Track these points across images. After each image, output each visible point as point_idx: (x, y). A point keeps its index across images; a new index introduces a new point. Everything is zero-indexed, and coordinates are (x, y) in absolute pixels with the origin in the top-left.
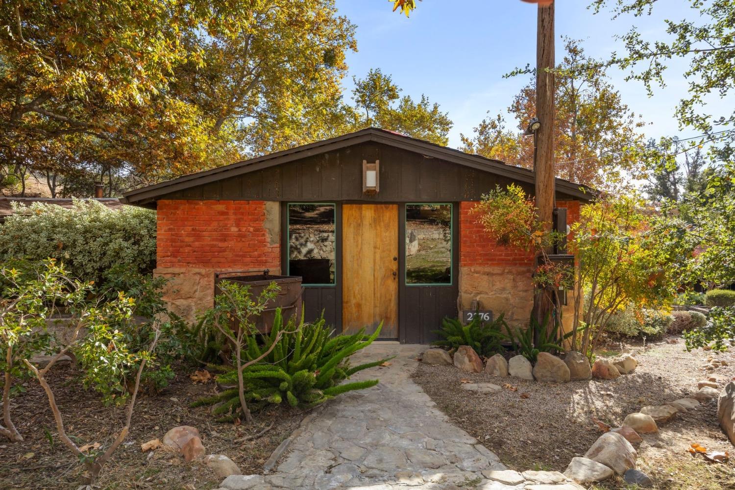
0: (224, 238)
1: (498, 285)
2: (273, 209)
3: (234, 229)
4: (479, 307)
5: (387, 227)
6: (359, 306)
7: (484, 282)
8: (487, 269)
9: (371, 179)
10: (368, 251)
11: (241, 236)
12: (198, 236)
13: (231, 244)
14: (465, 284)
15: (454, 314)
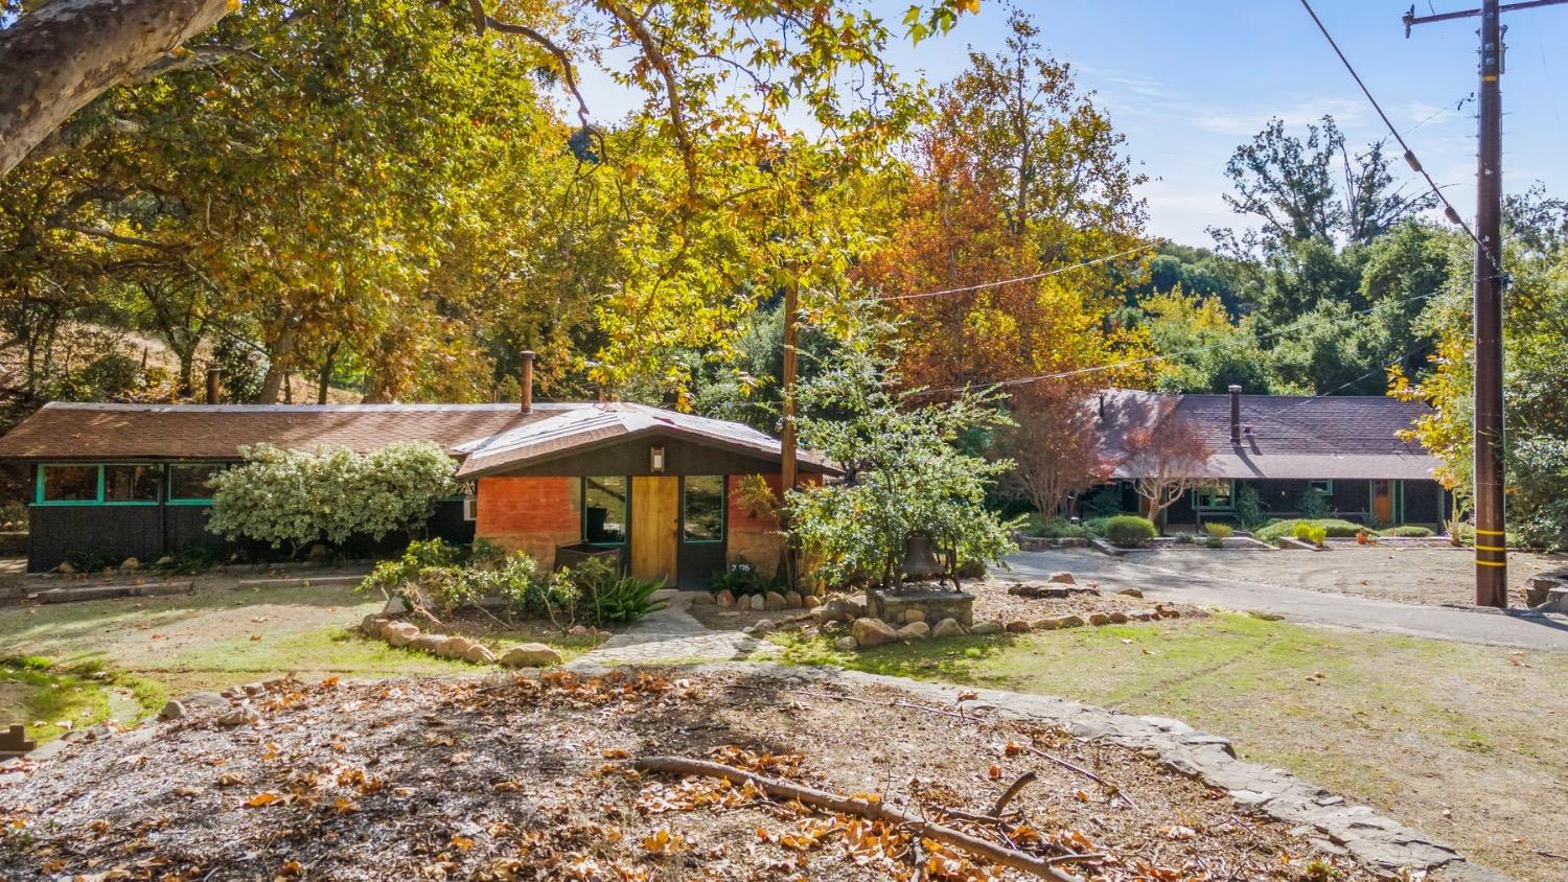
0: (534, 507)
1: (758, 542)
2: (577, 482)
3: (543, 500)
4: (742, 560)
5: (669, 494)
6: (645, 561)
7: (747, 540)
8: (749, 529)
9: (658, 461)
10: (653, 515)
11: (548, 505)
12: (513, 506)
13: (541, 512)
14: (731, 542)
15: (723, 567)
